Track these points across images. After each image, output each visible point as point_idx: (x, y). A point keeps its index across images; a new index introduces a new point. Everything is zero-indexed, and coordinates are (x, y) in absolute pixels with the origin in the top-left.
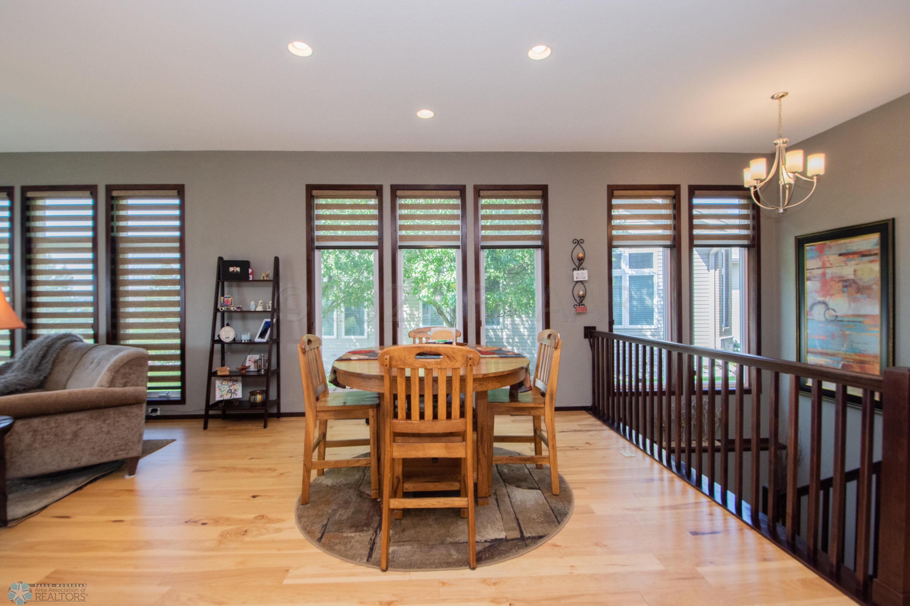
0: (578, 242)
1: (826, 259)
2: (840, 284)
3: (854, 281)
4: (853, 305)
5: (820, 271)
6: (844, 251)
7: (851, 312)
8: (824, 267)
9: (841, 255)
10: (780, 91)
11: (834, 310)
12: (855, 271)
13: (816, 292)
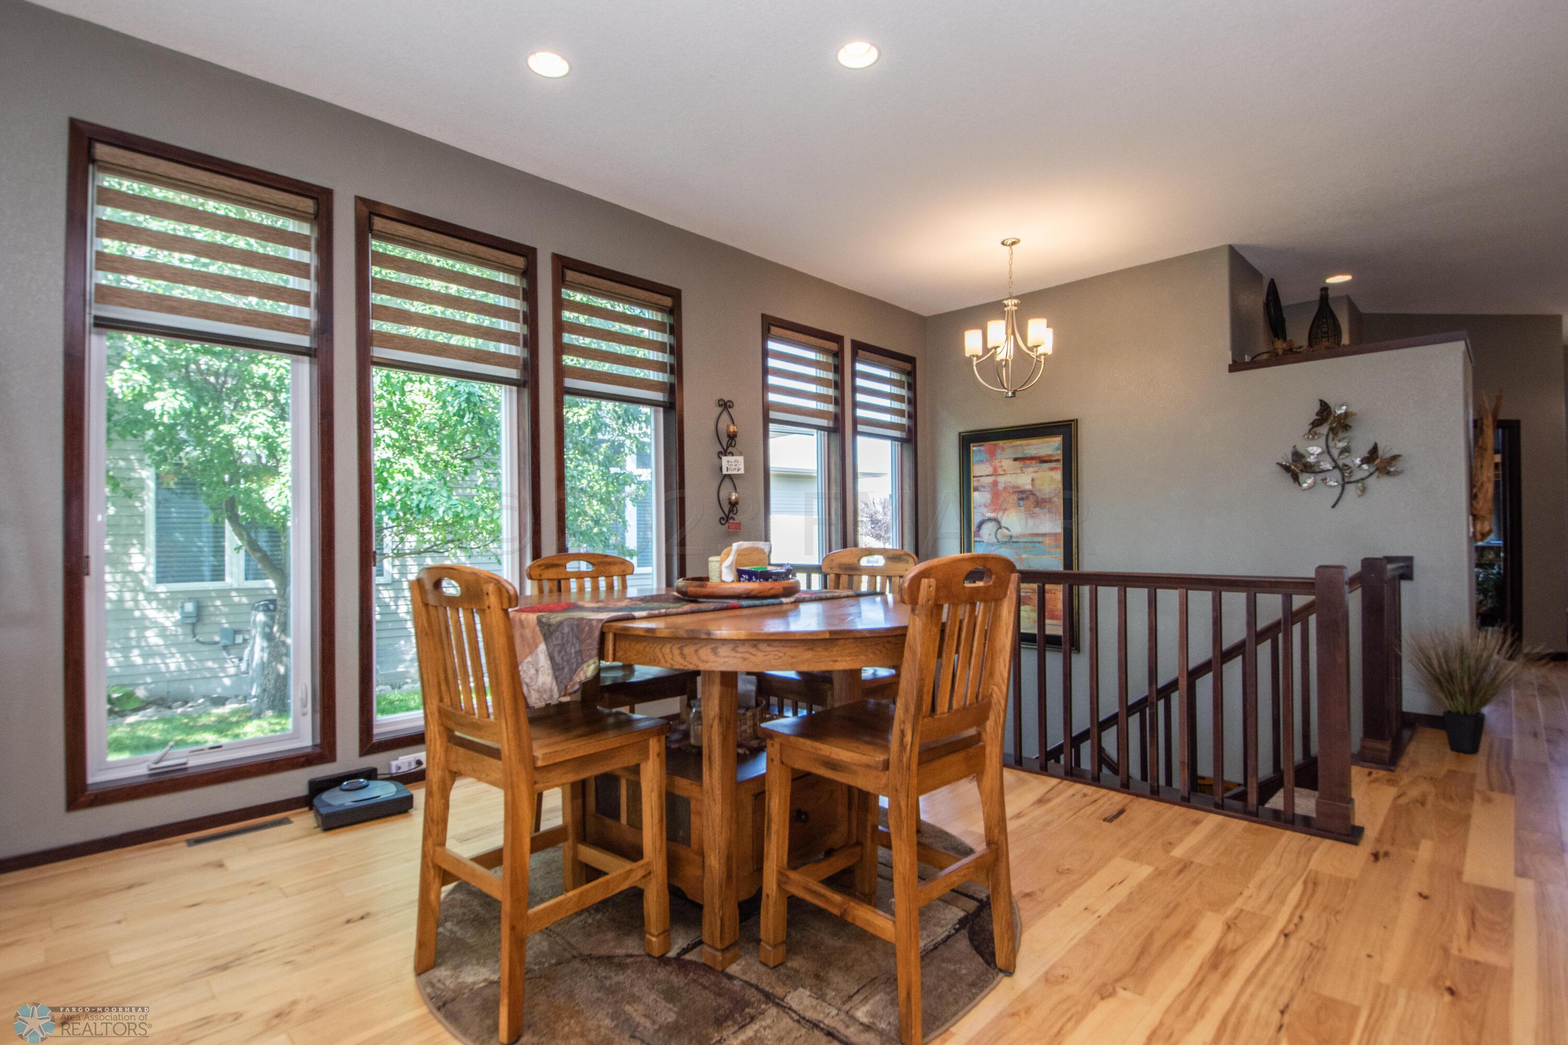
0: (725, 405)
1: (998, 464)
2: (1015, 497)
3: (1032, 493)
4: (1031, 522)
5: (991, 479)
6: (1019, 455)
7: (1027, 532)
8: (995, 473)
9: (1016, 459)
10: (1009, 236)
11: (1007, 529)
12: (1033, 480)
13: (985, 506)
